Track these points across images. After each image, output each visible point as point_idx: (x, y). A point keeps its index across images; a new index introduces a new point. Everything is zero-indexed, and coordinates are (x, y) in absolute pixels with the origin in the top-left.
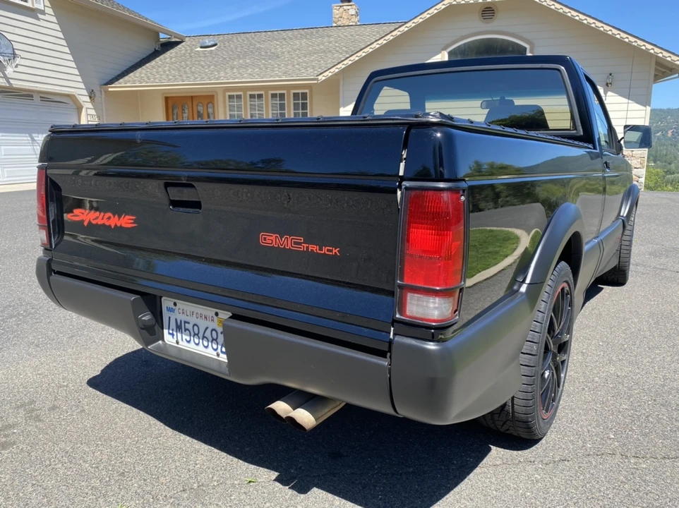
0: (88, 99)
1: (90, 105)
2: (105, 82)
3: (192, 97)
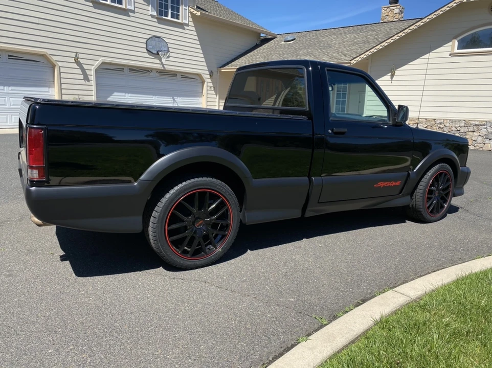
0: (209, 76)
1: (210, 80)
2: (221, 65)
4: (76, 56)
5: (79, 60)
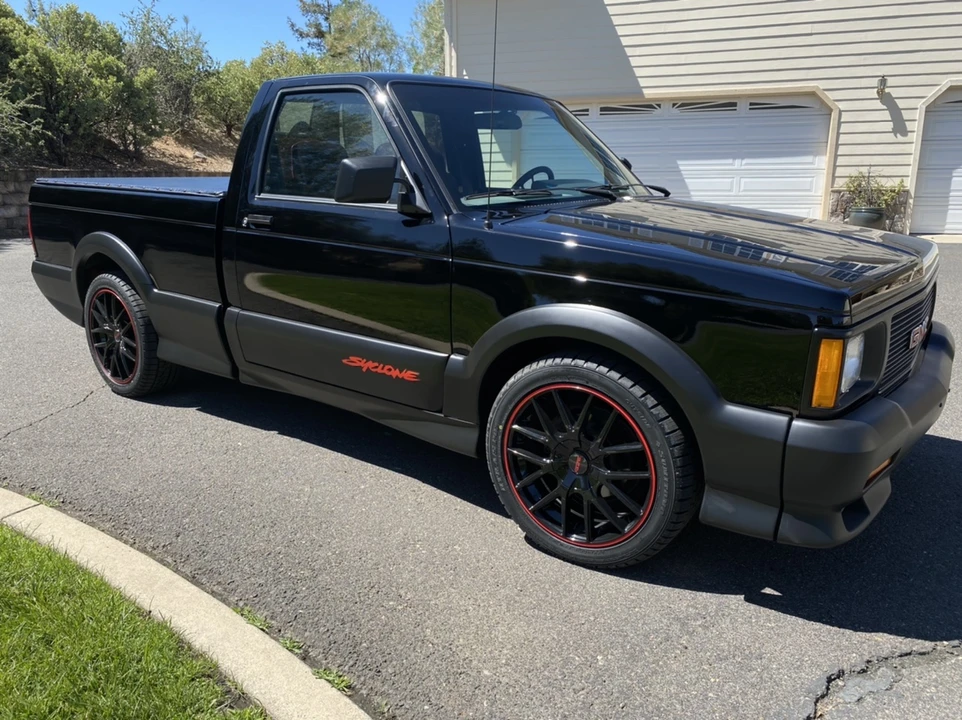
4: (883, 80)
5: (887, 90)
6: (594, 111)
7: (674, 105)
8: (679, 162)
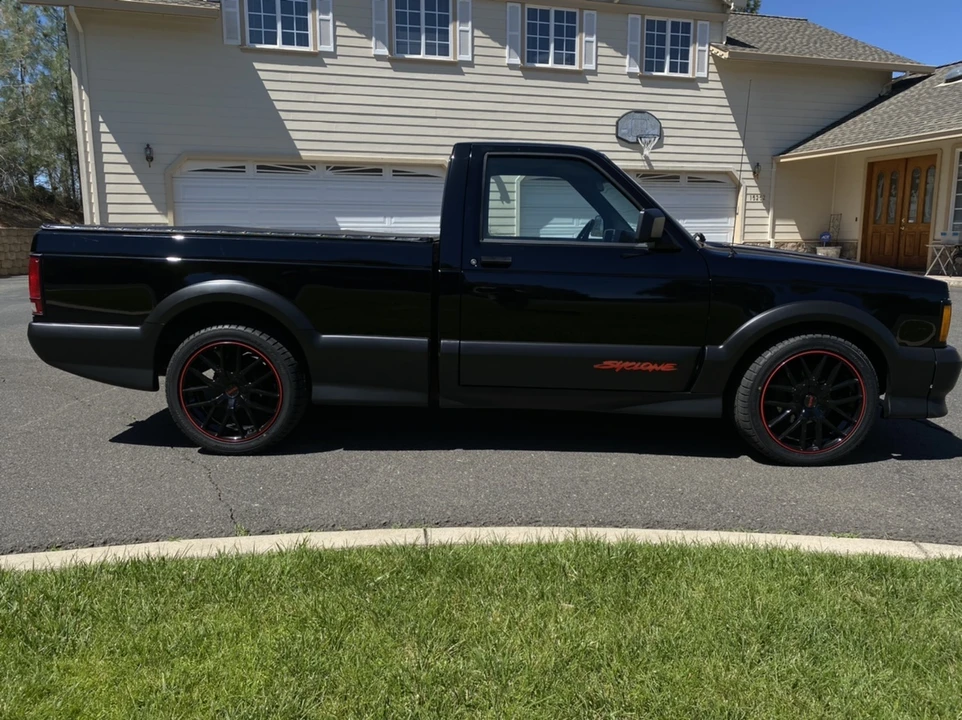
0: (751, 175)
1: (753, 183)
3: (907, 159)
6: (251, 169)
7: (328, 168)
8: (338, 219)
